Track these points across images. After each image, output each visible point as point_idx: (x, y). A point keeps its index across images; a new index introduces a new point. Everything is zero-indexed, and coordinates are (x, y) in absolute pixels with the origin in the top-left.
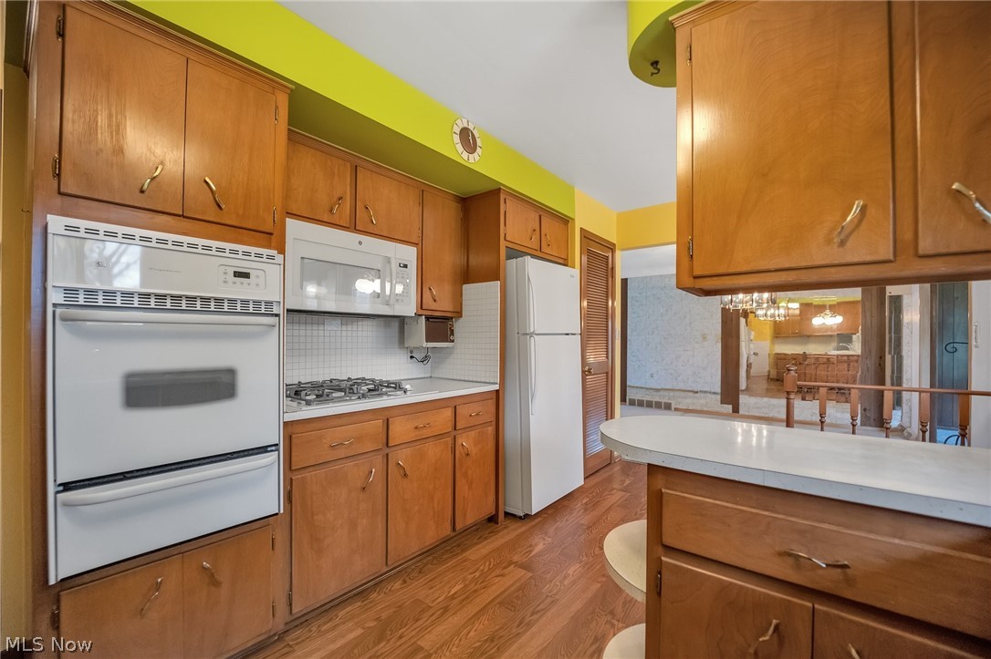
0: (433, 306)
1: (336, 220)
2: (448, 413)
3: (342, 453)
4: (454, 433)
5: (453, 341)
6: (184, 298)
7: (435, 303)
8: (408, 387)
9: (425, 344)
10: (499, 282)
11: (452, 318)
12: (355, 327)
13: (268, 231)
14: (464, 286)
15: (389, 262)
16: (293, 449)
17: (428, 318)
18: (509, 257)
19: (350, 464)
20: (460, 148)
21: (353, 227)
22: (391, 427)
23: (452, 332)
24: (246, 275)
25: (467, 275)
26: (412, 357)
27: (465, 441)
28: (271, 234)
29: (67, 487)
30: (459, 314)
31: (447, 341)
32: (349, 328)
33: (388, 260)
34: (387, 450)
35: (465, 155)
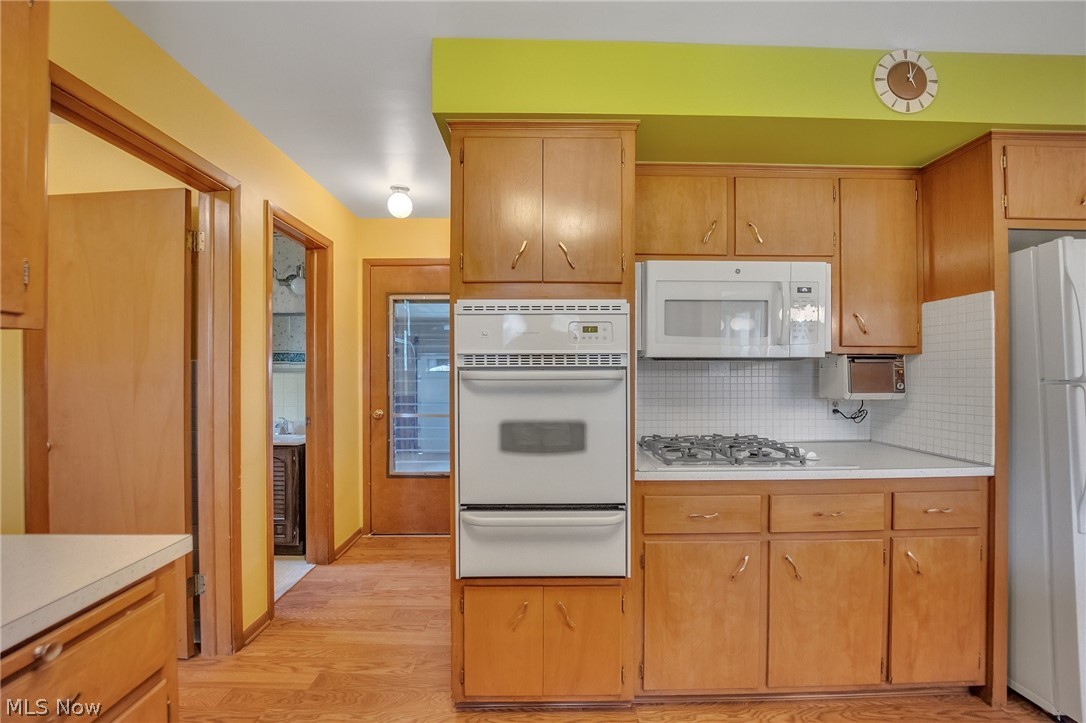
0: (862, 340)
1: (709, 249)
2: (879, 502)
3: (703, 528)
4: (890, 533)
5: (903, 391)
6: (542, 357)
7: (865, 336)
8: (811, 455)
9: (848, 396)
10: (992, 293)
11: (901, 356)
12: (748, 373)
13: (617, 281)
14: (925, 306)
15: (780, 289)
16: (646, 512)
17: (852, 358)
18: (1015, 246)
19: (714, 542)
20: (889, 98)
21: (732, 253)
22: (773, 507)
23: (901, 377)
24: (595, 329)
25: (930, 287)
26: (835, 411)
27: (911, 551)
28: (620, 283)
29: (471, 507)
30: (916, 349)
31: (892, 391)
32: (741, 373)
33: (778, 286)
34: (769, 537)
35: (901, 105)
